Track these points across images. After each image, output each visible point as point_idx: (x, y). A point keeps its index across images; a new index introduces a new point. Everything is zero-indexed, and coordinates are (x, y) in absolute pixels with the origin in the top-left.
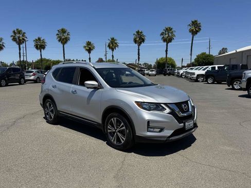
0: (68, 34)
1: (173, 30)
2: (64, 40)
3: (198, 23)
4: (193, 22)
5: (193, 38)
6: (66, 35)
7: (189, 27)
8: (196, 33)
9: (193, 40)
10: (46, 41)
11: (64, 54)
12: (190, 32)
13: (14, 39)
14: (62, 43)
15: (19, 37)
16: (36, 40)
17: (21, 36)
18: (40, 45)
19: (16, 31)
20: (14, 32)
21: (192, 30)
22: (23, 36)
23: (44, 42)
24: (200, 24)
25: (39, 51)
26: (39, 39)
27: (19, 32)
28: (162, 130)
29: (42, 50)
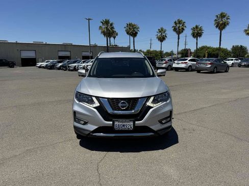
0: (227, 19)
2: (221, 25)
6: (224, 20)
10: (203, 28)
11: (220, 41)
13: (175, 30)
14: (219, 28)
15: (179, 27)
16: (194, 28)
17: (181, 25)
18: (197, 33)
19: (177, 22)
20: (175, 23)
22: (183, 26)
23: (201, 29)
25: (196, 39)
26: (197, 27)
27: (180, 22)
28: (85, 123)
29: (199, 38)
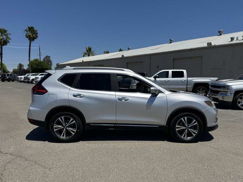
1: (8, 32)
3: (35, 30)
4: (29, 28)
5: (30, 44)
7: (26, 33)
8: (34, 40)
9: (30, 46)
12: (27, 37)
21: (30, 36)
24: (36, 31)
